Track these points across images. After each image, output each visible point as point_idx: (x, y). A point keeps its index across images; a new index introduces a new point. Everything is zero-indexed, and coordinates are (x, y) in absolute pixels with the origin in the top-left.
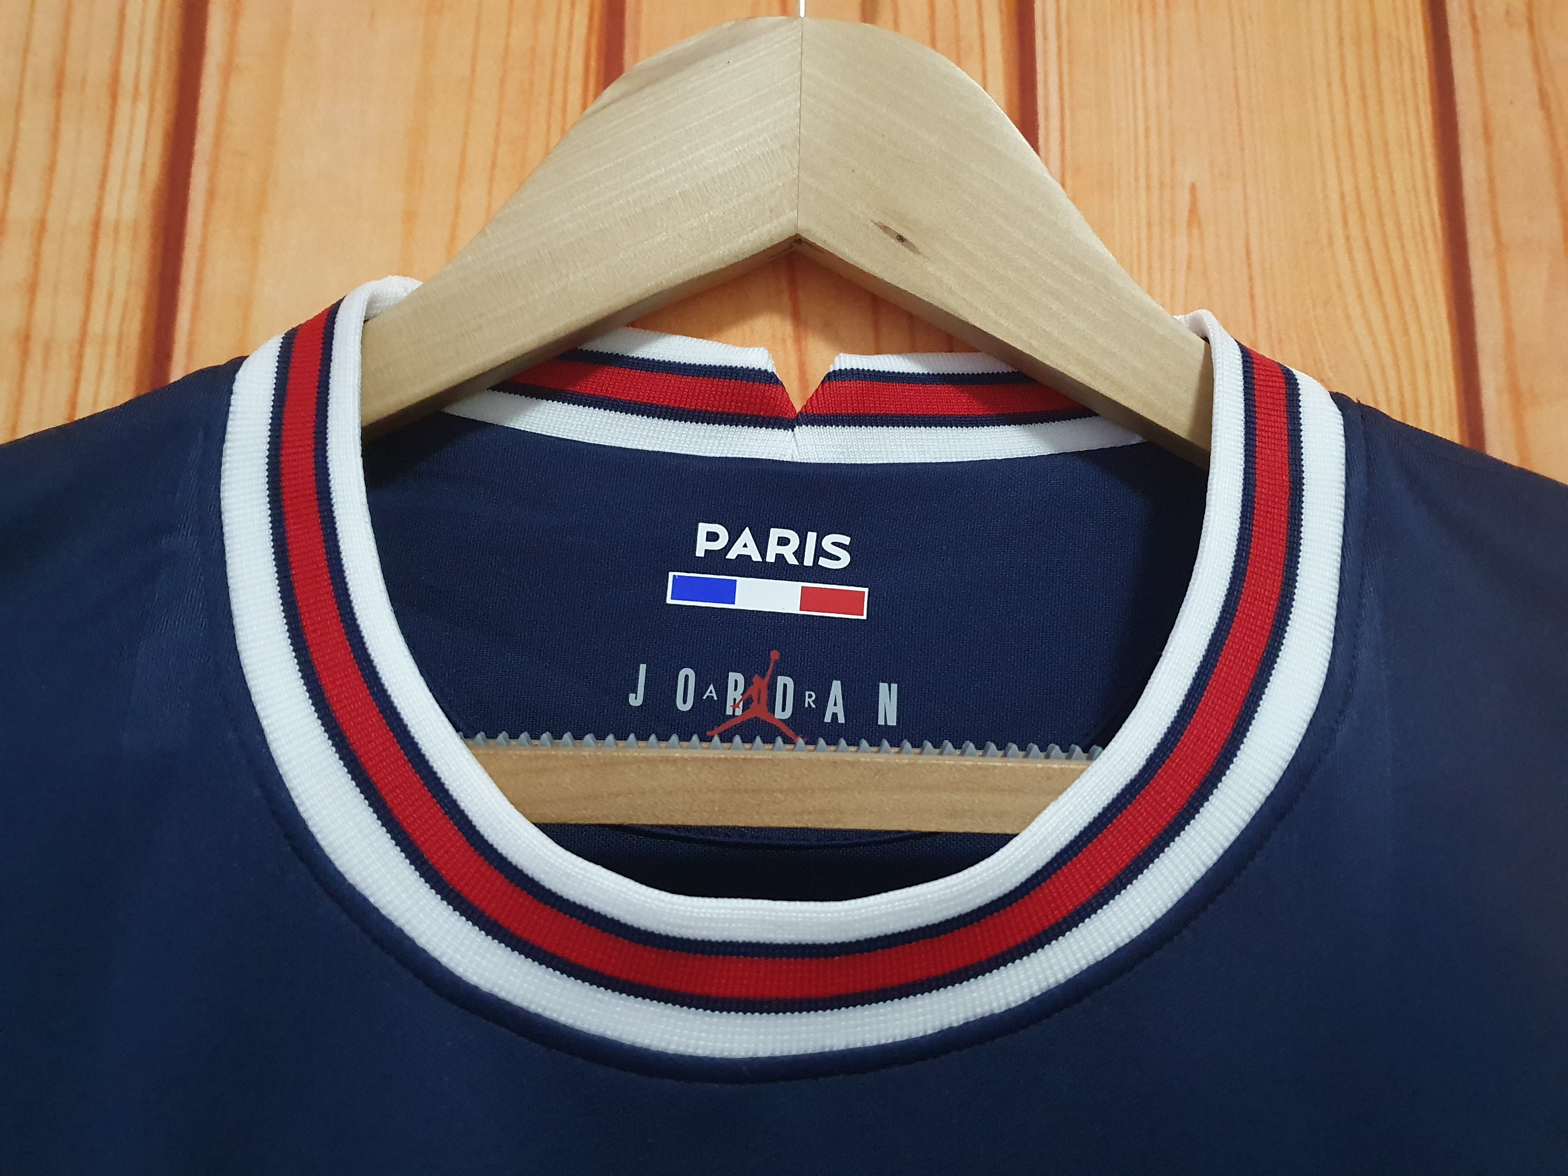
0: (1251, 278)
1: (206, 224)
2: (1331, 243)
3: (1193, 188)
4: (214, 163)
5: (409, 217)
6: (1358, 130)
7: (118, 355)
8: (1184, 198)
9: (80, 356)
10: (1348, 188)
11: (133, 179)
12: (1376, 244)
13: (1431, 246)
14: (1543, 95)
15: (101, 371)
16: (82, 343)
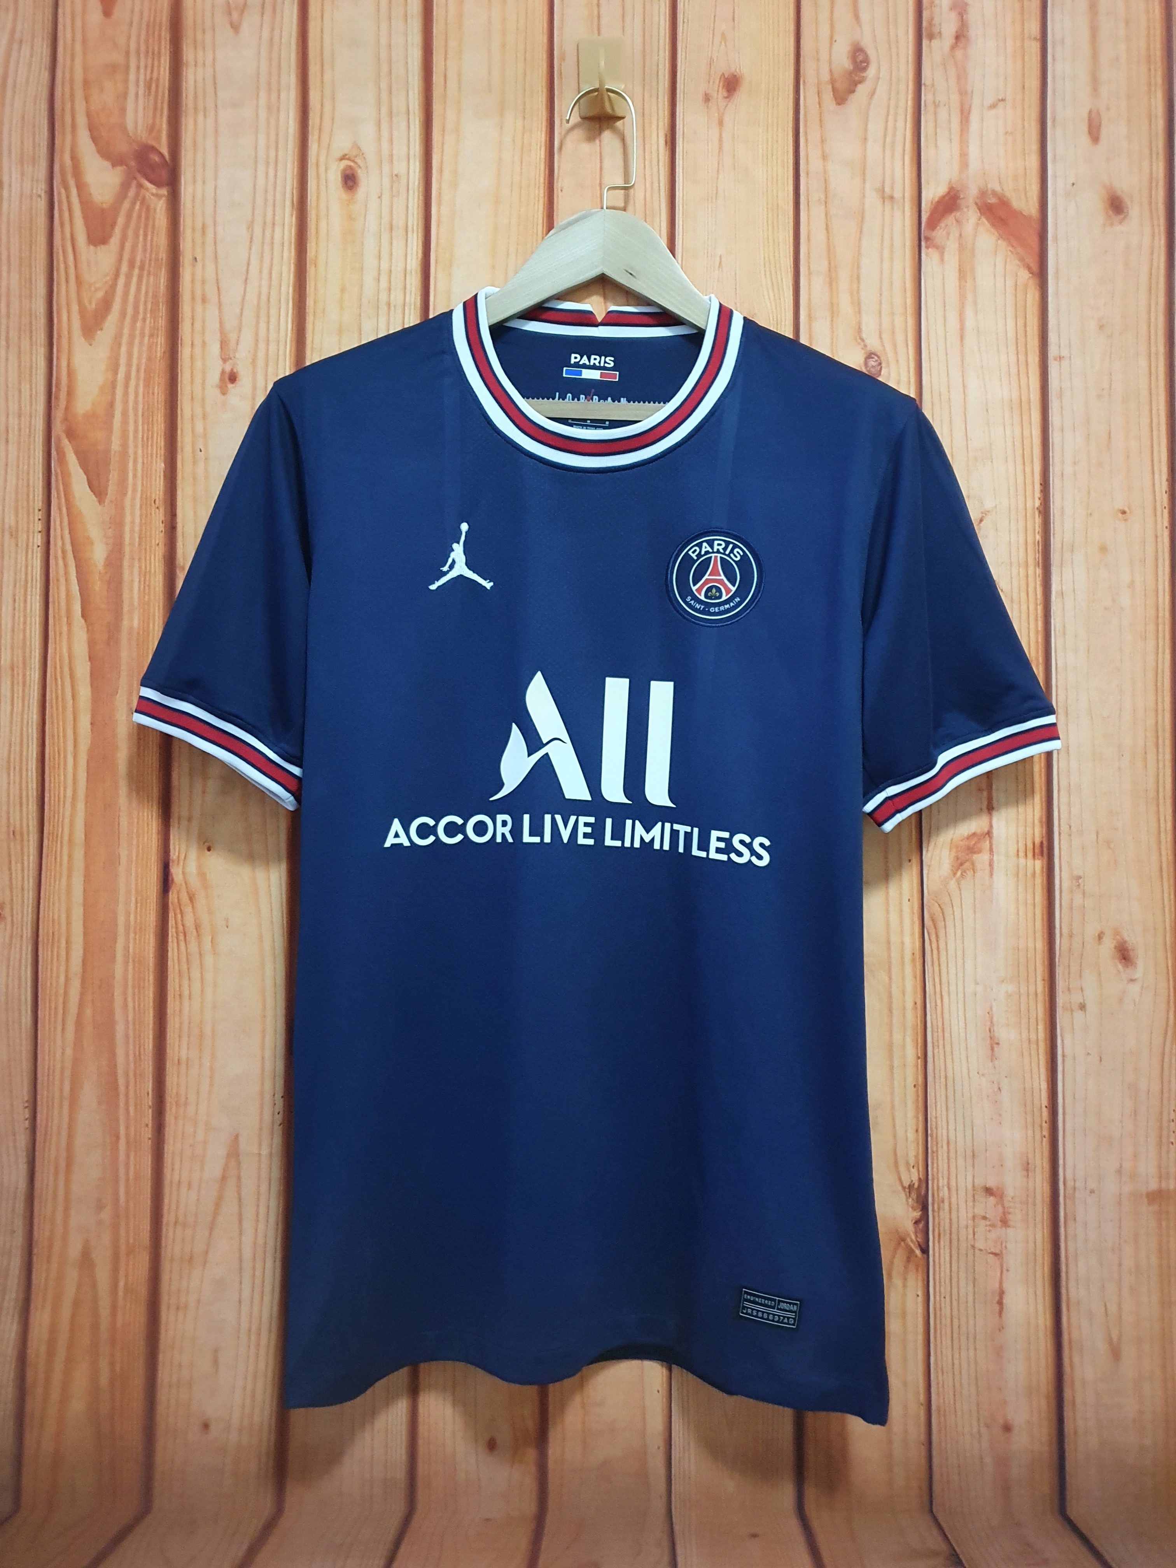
1: (436, 272)
3: (721, 256)
4: (437, 253)
5: (493, 267)
6: (770, 237)
10: (766, 255)
11: (414, 257)
12: (773, 273)
13: (789, 273)
14: (827, 225)
16: (404, 306)
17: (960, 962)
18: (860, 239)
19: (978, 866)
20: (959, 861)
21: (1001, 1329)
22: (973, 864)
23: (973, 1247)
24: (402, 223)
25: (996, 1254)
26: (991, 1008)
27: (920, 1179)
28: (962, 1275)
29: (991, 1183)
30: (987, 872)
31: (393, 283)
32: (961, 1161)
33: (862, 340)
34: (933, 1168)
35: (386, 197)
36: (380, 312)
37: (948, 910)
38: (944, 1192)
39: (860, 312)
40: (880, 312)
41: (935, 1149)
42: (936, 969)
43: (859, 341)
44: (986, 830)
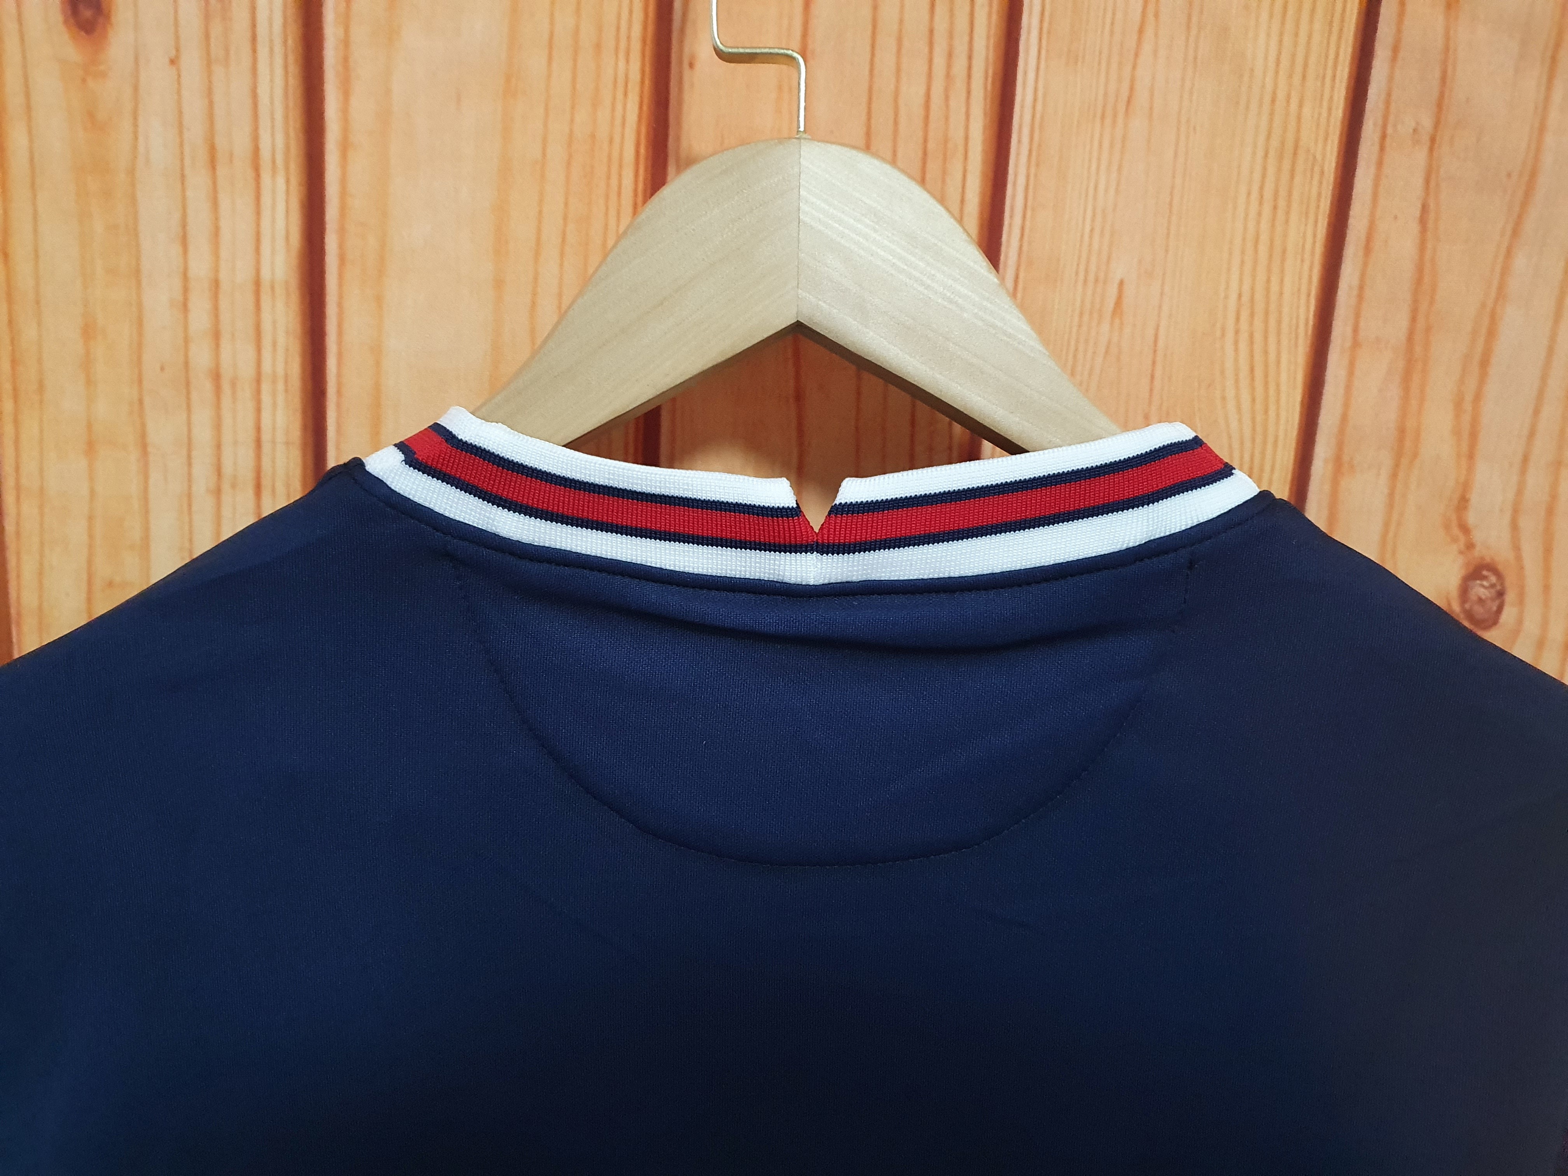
0: (1154, 363)
1: (340, 285)
2: (1223, 335)
3: (1121, 283)
4: (342, 231)
5: (499, 284)
6: (1264, 237)
7: (286, 391)
8: (1112, 292)
9: (258, 392)
10: (1246, 287)
11: (280, 243)
12: (1258, 337)
13: (1301, 341)
14: (1425, 208)
15: (275, 405)
18: (1509, 254)
24: (241, 142)
31: (225, 317)
33: (1465, 529)
35: (191, 60)
36: (194, 396)
39: (1471, 456)
40: (1525, 459)
43: (1456, 531)
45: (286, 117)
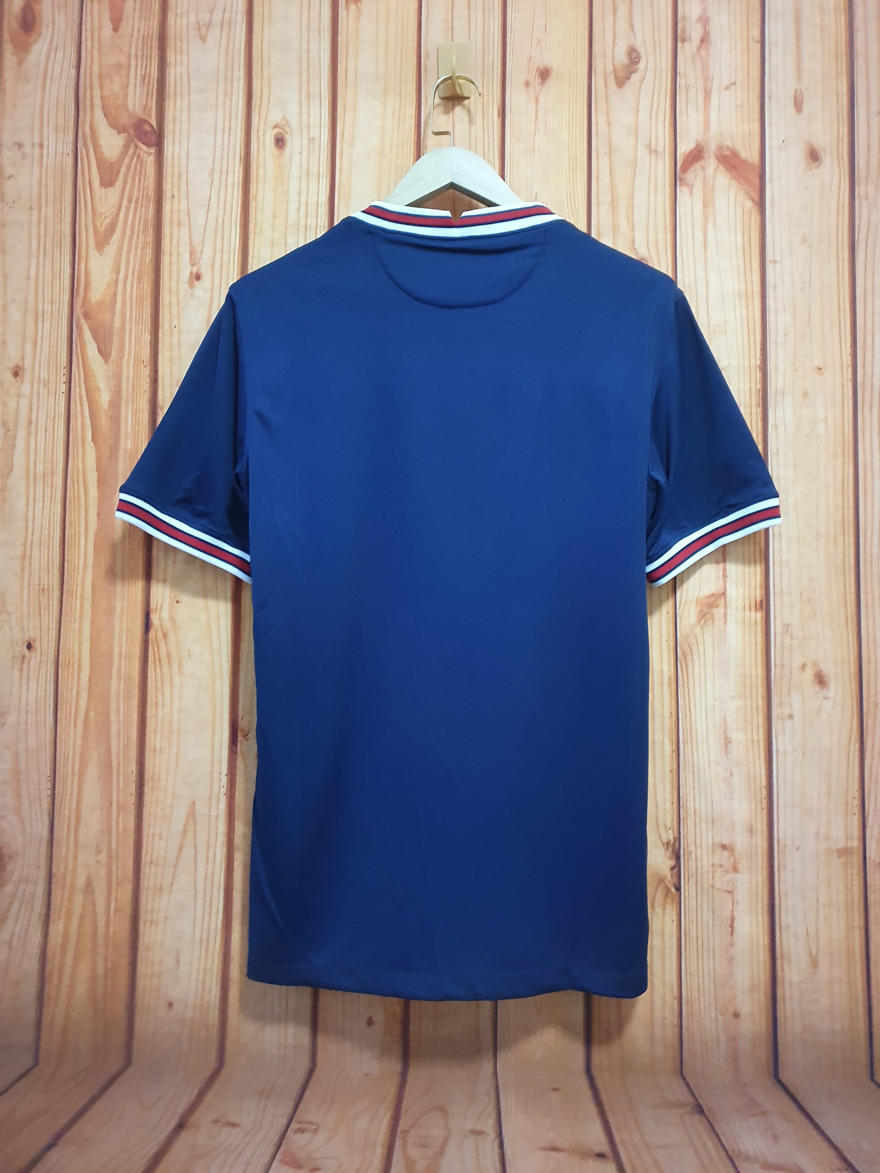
6: (571, 179)
10: (568, 192)
11: (324, 193)
14: (611, 171)
16: (317, 227)
17: (703, 684)
18: (634, 180)
19: (716, 617)
20: (703, 614)
21: (732, 945)
22: (712, 616)
23: (713, 886)
24: (315, 170)
25: (729, 892)
26: (725, 717)
27: (674, 838)
28: (705, 906)
29: (726, 841)
30: (722, 621)
31: (309, 212)
32: (704, 825)
33: (635, 250)
34: (684, 830)
35: (305, 153)
36: (300, 230)
37: (695, 648)
38: (692, 848)
39: (633, 230)
40: (648, 230)
41: (685, 816)
42: (686, 690)
43: (633, 250)
44: (722, 591)
45: (327, 164)
